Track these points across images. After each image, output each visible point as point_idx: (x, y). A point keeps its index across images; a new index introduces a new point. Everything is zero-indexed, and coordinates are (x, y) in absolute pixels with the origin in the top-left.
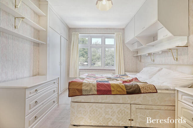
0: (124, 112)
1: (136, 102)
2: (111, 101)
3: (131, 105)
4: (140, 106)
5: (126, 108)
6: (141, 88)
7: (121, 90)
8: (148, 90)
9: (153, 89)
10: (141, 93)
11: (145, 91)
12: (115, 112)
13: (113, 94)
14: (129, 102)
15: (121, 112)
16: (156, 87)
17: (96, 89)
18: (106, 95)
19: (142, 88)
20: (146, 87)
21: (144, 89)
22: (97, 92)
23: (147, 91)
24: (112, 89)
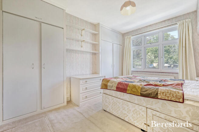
0: (139, 114)
1: (153, 107)
2: (128, 100)
3: (147, 109)
4: (158, 114)
5: (141, 110)
6: (159, 92)
7: (135, 90)
8: (168, 97)
9: (179, 97)
10: (157, 98)
11: (163, 97)
12: (130, 110)
13: (128, 93)
14: (144, 105)
15: (136, 113)
16: (185, 96)
17: (116, 86)
18: (123, 93)
19: (161, 93)
20: (168, 93)
21: (163, 94)
22: (116, 89)
23: (166, 98)
24: (128, 88)
